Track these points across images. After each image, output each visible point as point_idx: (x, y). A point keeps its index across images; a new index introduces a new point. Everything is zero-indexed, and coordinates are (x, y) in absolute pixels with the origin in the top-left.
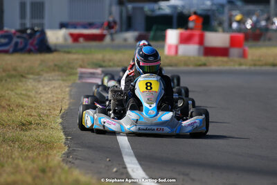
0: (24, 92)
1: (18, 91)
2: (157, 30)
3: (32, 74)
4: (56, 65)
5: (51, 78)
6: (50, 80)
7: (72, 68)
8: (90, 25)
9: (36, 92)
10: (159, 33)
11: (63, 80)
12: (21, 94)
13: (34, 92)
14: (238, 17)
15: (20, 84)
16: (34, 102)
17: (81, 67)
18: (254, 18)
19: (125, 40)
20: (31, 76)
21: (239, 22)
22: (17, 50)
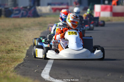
0: (19, 36)
1: (16, 35)
3: (26, 27)
4: (39, 23)
5: (35, 29)
6: (34, 30)
7: (46, 24)
9: (25, 36)
11: (40, 30)
12: (18, 37)
13: (24, 35)
15: (19, 32)
16: (21, 40)
17: (51, 23)
20: (25, 28)
22: (23, 16)
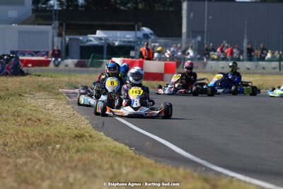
2: (93, 58)
8: (36, 53)
10: (96, 61)
14: (159, 49)
18: (172, 49)
19: (67, 66)
21: (159, 52)
